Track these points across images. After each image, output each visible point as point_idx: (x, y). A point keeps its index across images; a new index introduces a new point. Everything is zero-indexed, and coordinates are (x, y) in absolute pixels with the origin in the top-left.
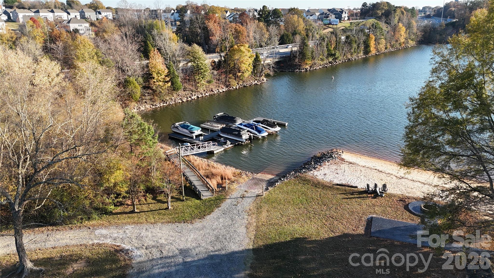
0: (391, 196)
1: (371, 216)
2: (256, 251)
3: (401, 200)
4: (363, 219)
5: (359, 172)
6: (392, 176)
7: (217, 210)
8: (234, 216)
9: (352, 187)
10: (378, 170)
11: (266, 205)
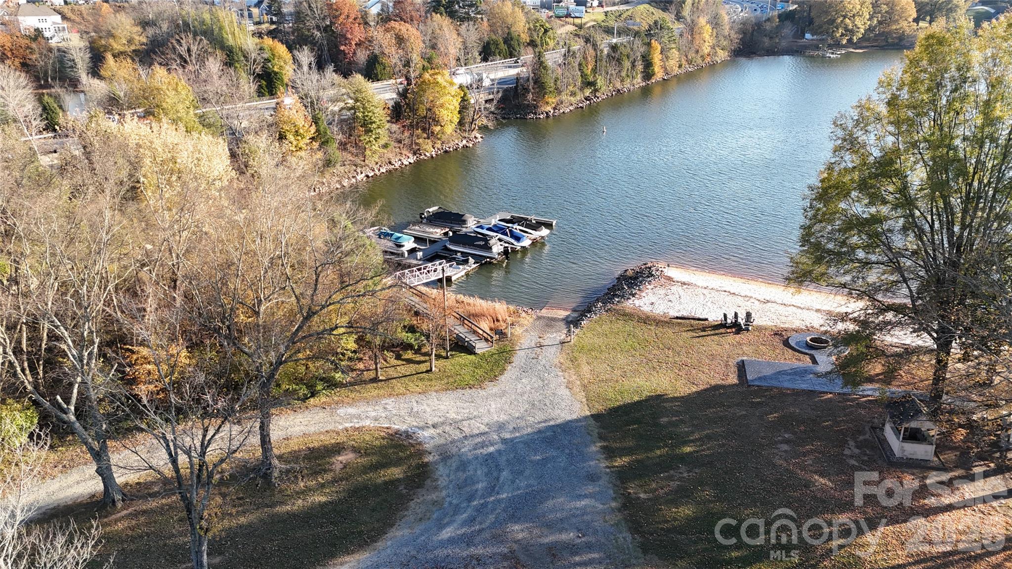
0: (760, 329)
1: (740, 358)
2: (596, 417)
3: (776, 334)
4: (730, 363)
5: (702, 296)
6: (752, 300)
7: (510, 367)
8: (542, 373)
9: (699, 319)
10: (729, 292)
11: (581, 355)
